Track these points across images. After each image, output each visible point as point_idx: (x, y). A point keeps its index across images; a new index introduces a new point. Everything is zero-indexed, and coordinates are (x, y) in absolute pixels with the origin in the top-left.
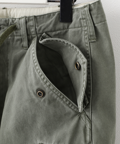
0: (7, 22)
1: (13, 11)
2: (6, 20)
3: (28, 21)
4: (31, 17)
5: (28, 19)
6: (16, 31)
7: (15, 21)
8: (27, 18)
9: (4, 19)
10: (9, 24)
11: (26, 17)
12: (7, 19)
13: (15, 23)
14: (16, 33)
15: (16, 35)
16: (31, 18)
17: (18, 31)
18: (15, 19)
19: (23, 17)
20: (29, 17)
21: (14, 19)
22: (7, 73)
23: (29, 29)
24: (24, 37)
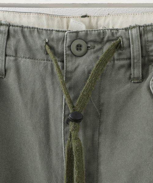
0: (102, 37)
1: (105, 21)
2: (100, 32)
3: (144, 33)
4: (148, 26)
5: (144, 29)
6: (120, 51)
7: (116, 33)
8: (141, 28)
9: (95, 31)
10: (105, 39)
11: (139, 27)
12: (102, 31)
13: (118, 38)
14: (120, 54)
15: (118, 58)
16: (148, 28)
17: (124, 51)
18: (117, 30)
19: (134, 27)
20: (144, 26)
21: (115, 31)
22: (99, 129)
23: (145, 46)
24: (136, 61)
